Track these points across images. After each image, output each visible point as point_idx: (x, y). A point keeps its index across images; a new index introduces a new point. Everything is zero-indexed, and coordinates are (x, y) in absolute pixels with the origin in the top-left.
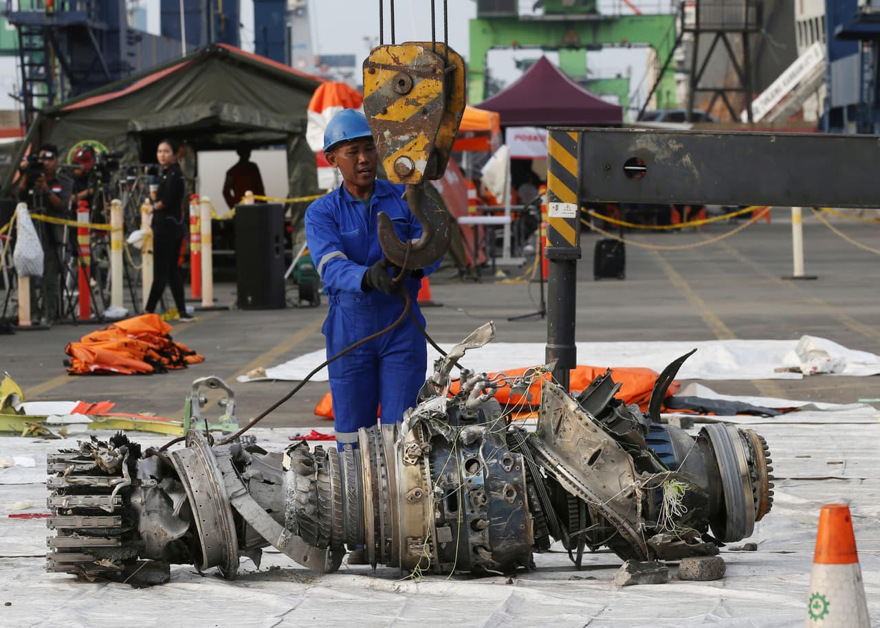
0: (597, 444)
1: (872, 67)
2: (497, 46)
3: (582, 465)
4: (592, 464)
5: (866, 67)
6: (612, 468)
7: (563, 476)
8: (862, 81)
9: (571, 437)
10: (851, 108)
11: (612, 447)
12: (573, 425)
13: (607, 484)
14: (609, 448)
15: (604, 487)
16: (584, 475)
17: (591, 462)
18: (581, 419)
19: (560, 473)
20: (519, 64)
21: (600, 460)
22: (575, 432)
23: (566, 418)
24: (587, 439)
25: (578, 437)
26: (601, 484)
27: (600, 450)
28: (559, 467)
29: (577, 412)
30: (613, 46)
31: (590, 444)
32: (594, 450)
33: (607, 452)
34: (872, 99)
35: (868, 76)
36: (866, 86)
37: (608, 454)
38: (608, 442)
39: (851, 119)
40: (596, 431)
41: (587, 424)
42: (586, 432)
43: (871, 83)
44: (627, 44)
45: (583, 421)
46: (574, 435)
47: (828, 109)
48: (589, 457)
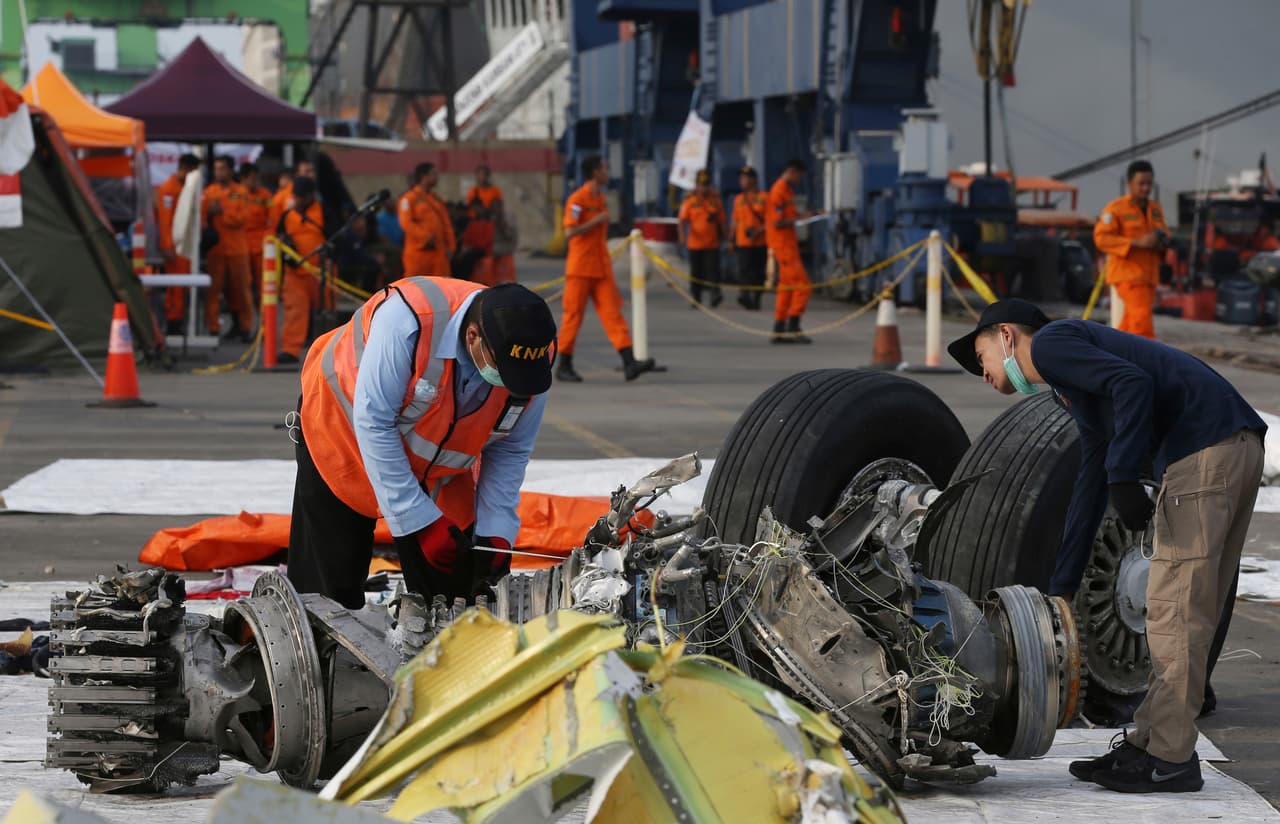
0: (835, 628)
1: (652, 60)
2: (41, 18)
3: (812, 651)
4: (825, 652)
5: (643, 60)
6: (853, 661)
7: (783, 663)
8: (637, 82)
9: (799, 609)
10: (613, 121)
11: (857, 635)
12: (803, 594)
13: (846, 682)
14: (851, 636)
15: (841, 685)
16: (812, 666)
17: (825, 649)
18: (815, 589)
19: (778, 658)
20: (55, 47)
21: (837, 648)
22: (805, 605)
23: (794, 582)
24: (821, 618)
25: (809, 613)
26: (837, 680)
27: (838, 637)
28: (778, 650)
29: (810, 578)
30: (215, 22)
31: (825, 626)
32: (831, 635)
33: (848, 640)
34: (651, 107)
35: (646, 74)
36: (642, 88)
37: (850, 642)
38: (851, 626)
39: (612, 136)
40: (835, 610)
41: (823, 599)
42: (821, 609)
43: (650, 85)
44: (236, 20)
45: (817, 593)
46: (803, 610)
47: (573, 122)
48: (822, 643)
